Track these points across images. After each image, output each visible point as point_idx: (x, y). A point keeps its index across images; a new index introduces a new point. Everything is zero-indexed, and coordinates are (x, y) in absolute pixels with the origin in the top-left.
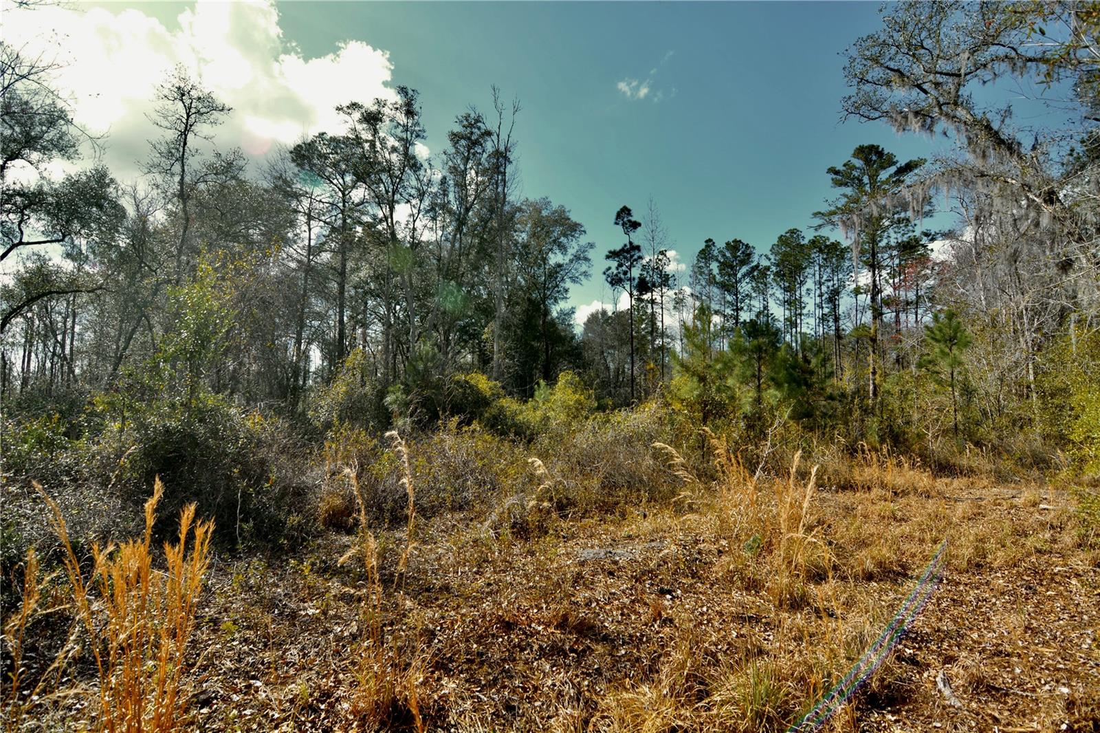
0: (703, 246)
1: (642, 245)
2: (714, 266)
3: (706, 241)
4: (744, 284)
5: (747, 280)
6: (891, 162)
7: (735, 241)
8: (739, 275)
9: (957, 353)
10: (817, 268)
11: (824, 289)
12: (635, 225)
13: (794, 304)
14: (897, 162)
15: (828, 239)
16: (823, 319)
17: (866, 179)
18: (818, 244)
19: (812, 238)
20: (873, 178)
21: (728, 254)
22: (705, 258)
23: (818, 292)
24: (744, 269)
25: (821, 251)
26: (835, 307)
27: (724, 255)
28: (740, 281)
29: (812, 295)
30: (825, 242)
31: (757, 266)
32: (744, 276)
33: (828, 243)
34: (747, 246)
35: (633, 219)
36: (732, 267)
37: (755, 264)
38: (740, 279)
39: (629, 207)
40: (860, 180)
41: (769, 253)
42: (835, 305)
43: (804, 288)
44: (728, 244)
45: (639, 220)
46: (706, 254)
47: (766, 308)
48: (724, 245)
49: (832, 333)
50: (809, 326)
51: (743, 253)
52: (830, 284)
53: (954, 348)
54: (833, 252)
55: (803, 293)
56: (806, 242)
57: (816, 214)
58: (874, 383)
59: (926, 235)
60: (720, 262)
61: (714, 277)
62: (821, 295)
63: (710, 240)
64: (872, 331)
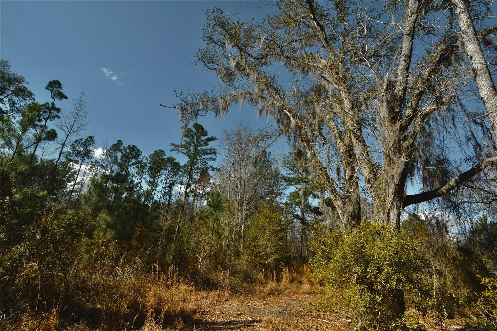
0: (116, 142)
1: (62, 109)
2: (119, 155)
3: (118, 141)
4: (132, 168)
5: (134, 167)
6: (205, 134)
7: (133, 146)
8: (131, 163)
9: (218, 213)
10: (167, 171)
11: (168, 181)
12: (62, 96)
13: (153, 184)
14: (208, 135)
15: (175, 159)
16: (165, 194)
17: (195, 137)
18: (171, 160)
19: (169, 157)
20: (198, 138)
21: (128, 151)
22: (115, 149)
23: (165, 182)
24: (134, 161)
25: (171, 164)
26: (171, 190)
27: (126, 151)
28: (130, 166)
29: (163, 183)
30: (173, 160)
31: (141, 162)
32: (133, 164)
33: (175, 161)
34: (139, 150)
35: (61, 91)
36: (128, 158)
37: (140, 160)
38: (131, 165)
39: (60, 81)
40: (193, 137)
41: (148, 157)
42: (171, 189)
43: (160, 179)
44: (129, 146)
45: (66, 94)
46: (117, 147)
47: (140, 183)
48: (127, 146)
49: (167, 202)
50: (157, 196)
51: (136, 153)
52: (171, 179)
53: (217, 211)
54: (176, 166)
55: (159, 181)
56: (166, 157)
57: (173, 144)
58: (178, 227)
59: (212, 167)
60: (122, 153)
61: (117, 159)
62: (166, 183)
63: (121, 141)
64: (183, 203)
